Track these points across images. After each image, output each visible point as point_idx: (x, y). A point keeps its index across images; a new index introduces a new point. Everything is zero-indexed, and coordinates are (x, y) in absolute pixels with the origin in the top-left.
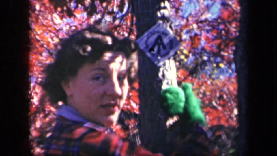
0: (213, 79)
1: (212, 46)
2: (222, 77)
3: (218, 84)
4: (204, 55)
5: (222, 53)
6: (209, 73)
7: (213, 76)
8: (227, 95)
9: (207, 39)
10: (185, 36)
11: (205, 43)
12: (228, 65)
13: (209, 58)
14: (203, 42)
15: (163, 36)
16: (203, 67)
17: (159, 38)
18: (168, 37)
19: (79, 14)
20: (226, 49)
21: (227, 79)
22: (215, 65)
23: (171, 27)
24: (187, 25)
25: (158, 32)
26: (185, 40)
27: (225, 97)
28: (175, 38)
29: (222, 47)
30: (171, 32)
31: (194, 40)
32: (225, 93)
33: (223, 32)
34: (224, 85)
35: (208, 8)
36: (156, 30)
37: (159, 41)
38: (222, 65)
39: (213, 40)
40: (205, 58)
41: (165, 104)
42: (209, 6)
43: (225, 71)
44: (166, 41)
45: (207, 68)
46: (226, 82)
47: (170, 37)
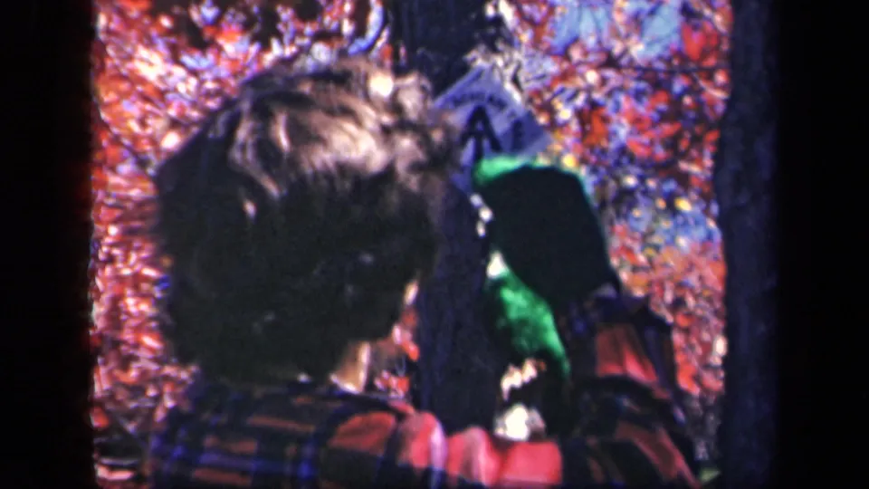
0: (657, 248)
1: (652, 143)
2: (683, 242)
3: (672, 263)
4: (627, 173)
5: (684, 166)
6: (643, 227)
7: (656, 240)
8: (696, 297)
9: (636, 121)
10: (565, 113)
11: (631, 133)
12: (704, 205)
13: (642, 179)
14: (623, 130)
15: (491, 110)
16: (624, 209)
17: (479, 116)
18: (507, 111)
19: (230, 40)
20: (694, 153)
21: (698, 248)
22: (661, 204)
23: (515, 81)
24: (564, 76)
25: (473, 97)
26: (566, 124)
27: (691, 301)
28: (530, 116)
29: (683, 145)
30: (517, 97)
31: (590, 122)
32: (692, 290)
33: (687, 100)
34: (691, 266)
35: (637, 22)
36: (468, 91)
37: (479, 126)
38: (684, 205)
39: (654, 124)
40: (631, 181)
41: (501, 323)
42: (642, 17)
43: (691, 222)
44: (500, 124)
45: (637, 213)
46: (695, 258)
47: (513, 114)
